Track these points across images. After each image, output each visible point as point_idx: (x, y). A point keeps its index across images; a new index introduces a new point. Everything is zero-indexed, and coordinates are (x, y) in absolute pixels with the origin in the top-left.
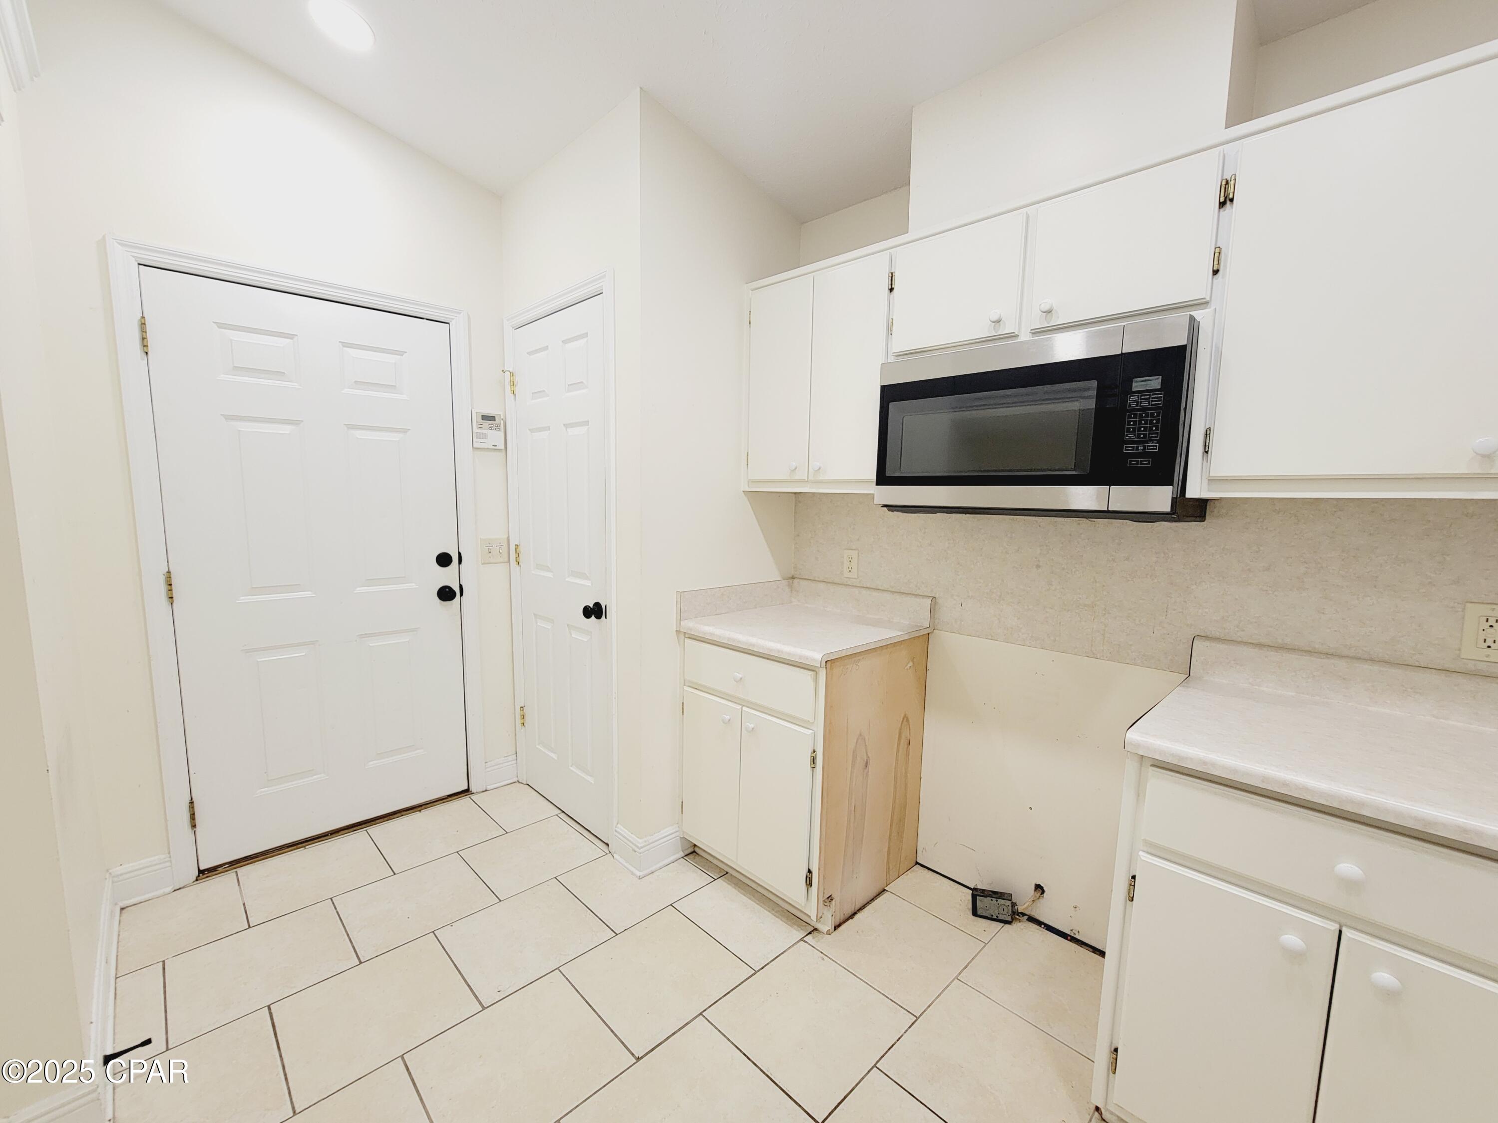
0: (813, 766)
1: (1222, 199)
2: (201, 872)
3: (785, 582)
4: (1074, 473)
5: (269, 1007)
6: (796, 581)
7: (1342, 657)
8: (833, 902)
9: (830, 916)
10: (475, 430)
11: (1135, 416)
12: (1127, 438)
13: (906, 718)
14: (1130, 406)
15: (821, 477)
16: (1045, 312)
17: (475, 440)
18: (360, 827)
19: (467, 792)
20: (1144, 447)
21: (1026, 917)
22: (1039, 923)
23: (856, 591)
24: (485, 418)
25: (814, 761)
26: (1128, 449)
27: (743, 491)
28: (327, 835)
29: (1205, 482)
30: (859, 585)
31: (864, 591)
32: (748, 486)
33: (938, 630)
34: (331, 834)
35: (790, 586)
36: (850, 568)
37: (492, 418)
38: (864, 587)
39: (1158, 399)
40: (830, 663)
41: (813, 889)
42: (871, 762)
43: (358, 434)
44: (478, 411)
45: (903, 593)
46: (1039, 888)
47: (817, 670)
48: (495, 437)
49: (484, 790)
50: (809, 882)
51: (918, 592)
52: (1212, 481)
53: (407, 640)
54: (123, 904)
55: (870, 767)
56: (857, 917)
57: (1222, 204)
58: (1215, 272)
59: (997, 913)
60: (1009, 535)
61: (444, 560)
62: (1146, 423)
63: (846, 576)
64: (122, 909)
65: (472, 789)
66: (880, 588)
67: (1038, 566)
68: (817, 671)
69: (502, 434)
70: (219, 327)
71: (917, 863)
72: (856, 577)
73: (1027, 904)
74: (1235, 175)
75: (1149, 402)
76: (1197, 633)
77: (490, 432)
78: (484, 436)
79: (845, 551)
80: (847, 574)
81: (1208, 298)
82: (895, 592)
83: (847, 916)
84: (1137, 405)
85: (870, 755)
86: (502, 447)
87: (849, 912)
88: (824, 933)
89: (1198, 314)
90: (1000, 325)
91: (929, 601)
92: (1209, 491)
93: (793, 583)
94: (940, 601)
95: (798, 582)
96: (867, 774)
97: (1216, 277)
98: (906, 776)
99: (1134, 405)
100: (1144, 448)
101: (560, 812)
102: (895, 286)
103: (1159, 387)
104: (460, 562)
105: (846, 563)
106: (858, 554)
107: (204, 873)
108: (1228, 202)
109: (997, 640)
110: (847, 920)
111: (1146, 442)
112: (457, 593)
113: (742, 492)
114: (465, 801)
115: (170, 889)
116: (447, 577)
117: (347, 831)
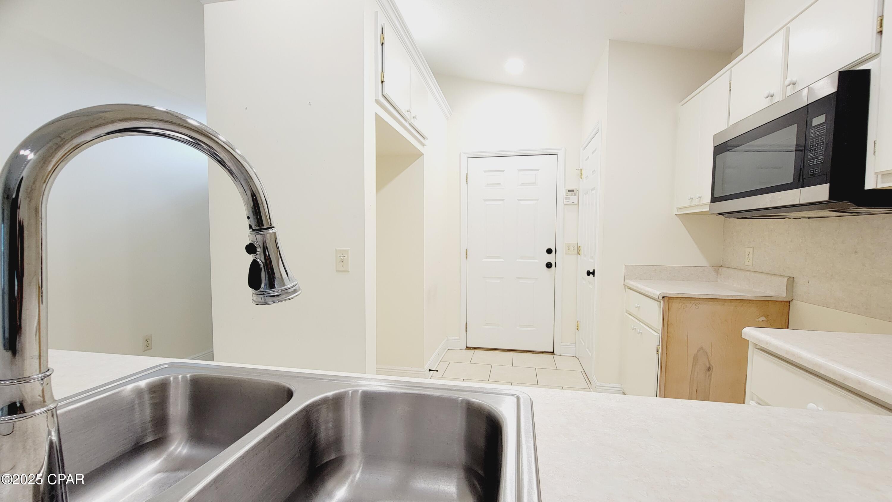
2: (467, 347)
5: (464, 380)
10: (565, 196)
11: (813, 142)
12: (809, 156)
14: (811, 135)
15: (701, 203)
17: (565, 200)
18: (512, 351)
19: (552, 353)
20: (817, 160)
24: (569, 191)
25: (658, 350)
26: (810, 163)
27: (676, 214)
28: (501, 350)
29: (875, 176)
30: (753, 270)
32: (678, 210)
33: (795, 300)
34: (503, 350)
35: (718, 273)
36: (749, 259)
37: (573, 191)
39: (823, 129)
40: (667, 298)
43: (522, 202)
44: (566, 188)
45: (775, 275)
47: (660, 301)
48: (573, 199)
49: (560, 355)
51: (784, 274)
53: (533, 282)
54: (449, 348)
58: (880, 33)
61: (549, 251)
62: (818, 145)
63: (746, 265)
64: (449, 349)
65: (555, 352)
66: (764, 272)
69: (577, 197)
70: (485, 172)
72: (752, 265)
75: (819, 132)
77: (571, 197)
78: (569, 199)
80: (747, 263)
81: (875, 52)
84: (814, 135)
86: (577, 203)
90: (773, 98)
94: (796, 280)
95: (721, 269)
96: (710, 375)
97: (882, 36)
101: (583, 370)
102: (732, 88)
103: (824, 121)
104: (556, 253)
105: (747, 257)
106: (753, 250)
107: (468, 348)
109: (830, 308)
111: (818, 157)
112: (553, 264)
114: (550, 356)
115: (459, 349)
116: (550, 258)
117: (507, 351)
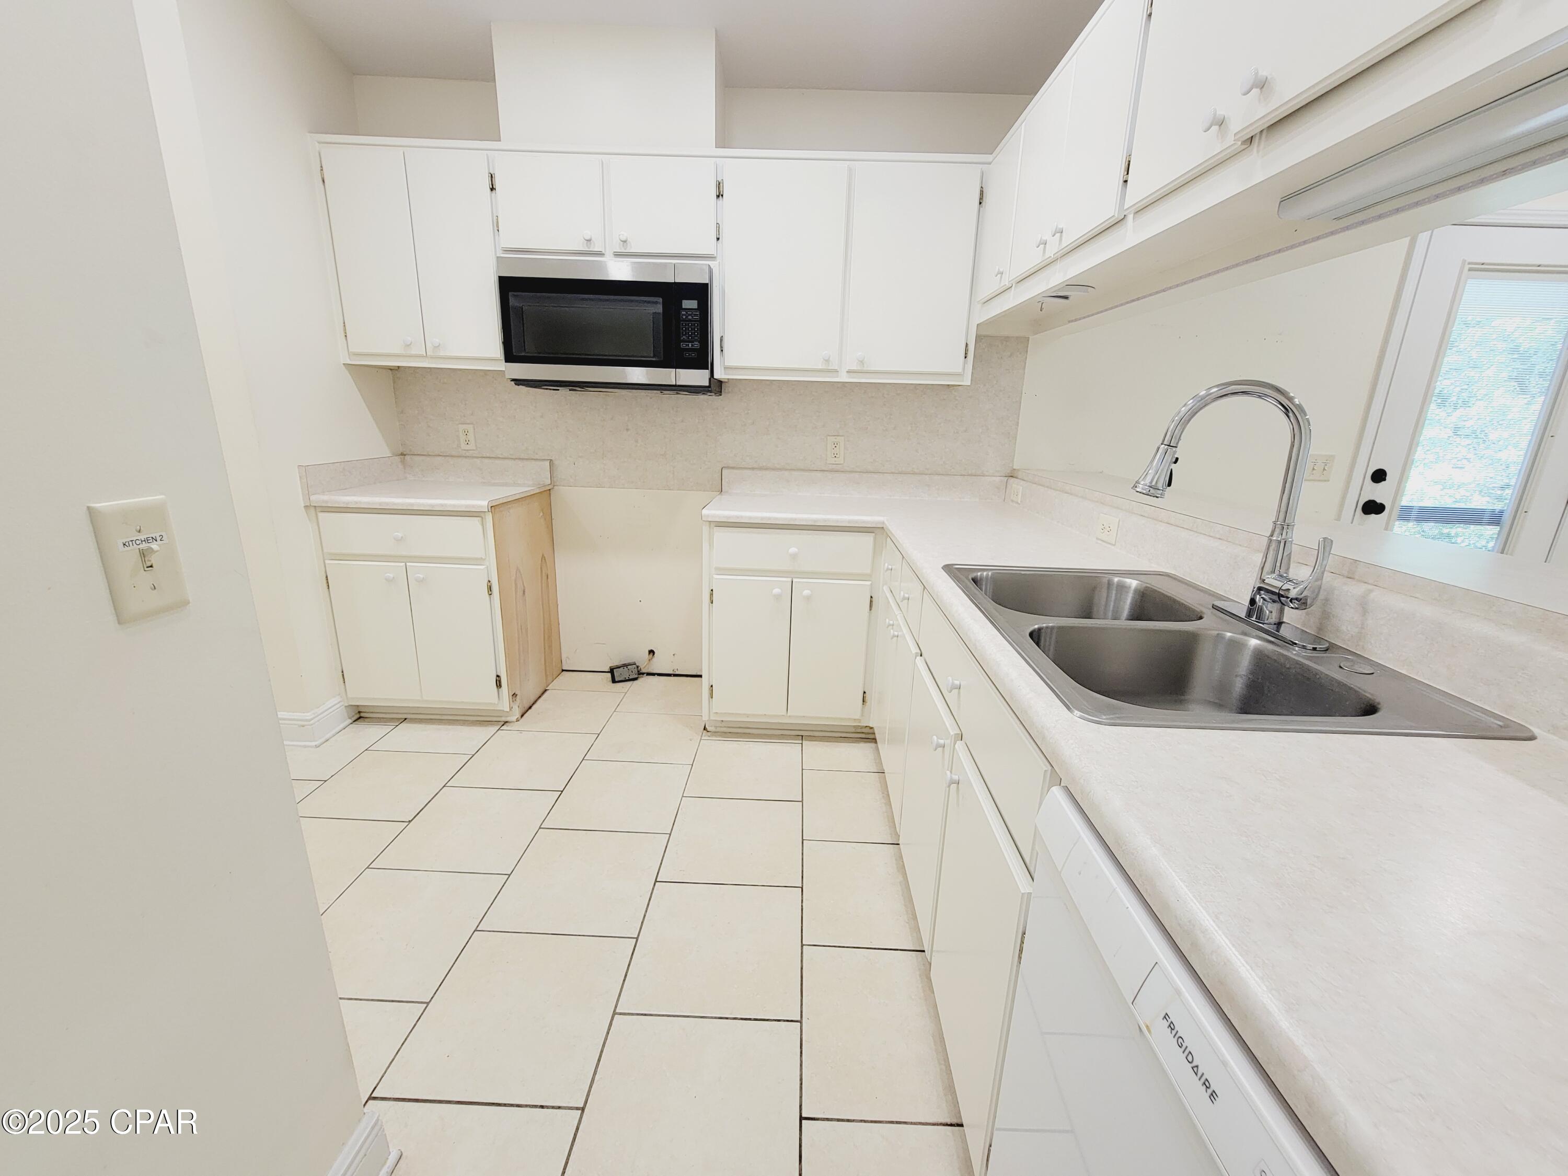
0: (490, 593)
1: (718, 194)
3: (398, 459)
4: (654, 359)
6: (408, 458)
7: (786, 470)
8: (518, 696)
9: (517, 707)
11: (686, 325)
12: (682, 338)
13: (543, 557)
14: (682, 317)
15: (442, 354)
16: (622, 241)
21: (645, 675)
22: (653, 674)
23: (478, 461)
25: (490, 588)
26: (683, 345)
27: (344, 364)
29: (723, 369)
30: (479, 456)
31: (486, 461)
32: (349, 358)
33: (557, 486)
35: (403, 462)
36: (467, 441)
38: (484, 457)
39: (696, 315)
40: (493, 508)
41: (503, 691)
42: (526, 591)
45: (523, 459)
46: (652, 652)
47: (482, 515)
50: (499, 684)
51: (536, 457)
52: (726, 368)
55: (526, 594)
56: (533, 708)
57: (718, 196)
58: (718, 239)
59: (628, 675)
60: (604, 407)
62: (692, 330)
63: (462, 448)
66: (500, 456)
67: (628, 430)
68: (483, 517)
71: (563, 670)
72: (474, 448)
73: (646, 663)
74: (722, 180)
75: (692, 317)
76: (724, 466)
79: (460, 425)
80: (464, 446)
81: (715, 255)
82: (516, 459)
83: (526, 709)
84: (686, 318)
85: (525, 585)
87: (527, 706)
88: (514, 722)
89: (712, 263)
90: (591, 244)
91: (547, 463)
92: (725, 374)
93: (404, 459)
94: (556, 463)
95: (412, 458)
96: (525, 600)
97: (718, 241)
98: (549, 603)
99: (684, 317)
100: (692, 345)
102: (497, 186)
103: (696, 307)
105: (463, 438)
106: (474, 427)
108: (720, 196)
109: (604, 487)
110: (527, 711)
111: (693, 342)
113: (343, 366)
